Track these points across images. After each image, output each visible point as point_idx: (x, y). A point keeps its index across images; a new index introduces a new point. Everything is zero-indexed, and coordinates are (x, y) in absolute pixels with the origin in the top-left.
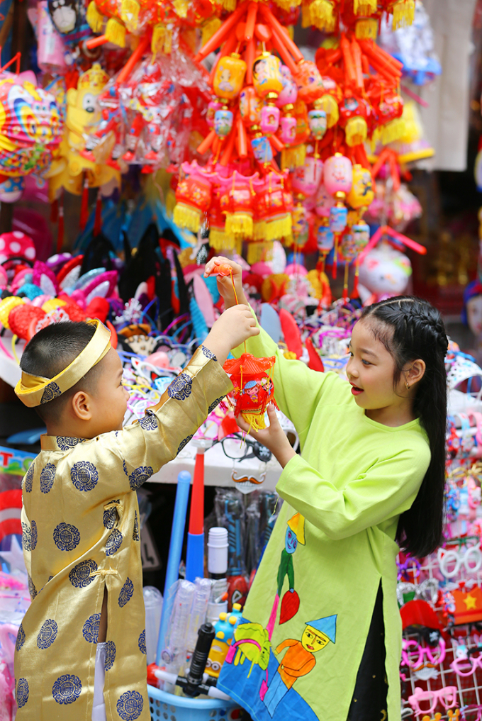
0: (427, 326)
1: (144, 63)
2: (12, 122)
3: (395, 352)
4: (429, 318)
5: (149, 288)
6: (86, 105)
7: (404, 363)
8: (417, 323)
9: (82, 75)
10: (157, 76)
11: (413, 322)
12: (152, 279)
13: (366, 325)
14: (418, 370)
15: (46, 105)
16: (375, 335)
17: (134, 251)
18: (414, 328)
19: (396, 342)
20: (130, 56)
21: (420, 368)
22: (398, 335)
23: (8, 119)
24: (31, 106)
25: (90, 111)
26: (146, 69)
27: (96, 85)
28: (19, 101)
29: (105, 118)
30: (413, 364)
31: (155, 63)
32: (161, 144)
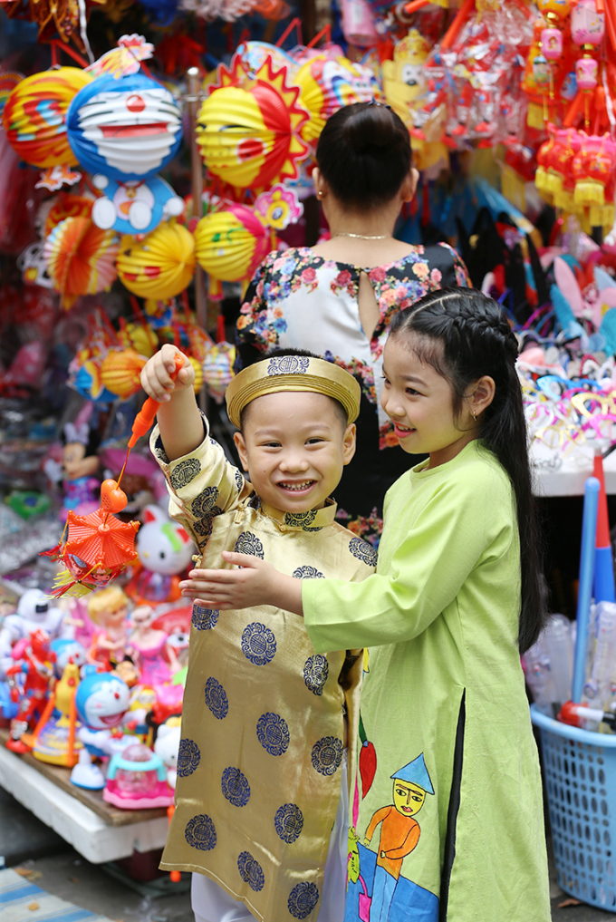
0: (487, 329)
1: (469, 24)
2: (331, 103)
3: (450, 374)
4: (487, 317)
5: (497, 278)
6: (406, 78)
7: (464, 387)
8: (474, 328)
9: (398, 44)
10: (484, 36)
11: (467, 328)
12: (501, 268)
13: (402, 343)
14: (486, 391)
15: (366, 81)
16: (419, 356)
17: (474, 239)
18: (470, 336)
19: (450, 361)
20: (454, 16)
21: (488, 388)
22: (450, 350)
23: (326, 101)
24: (351, 83)
25: (413, 83)
26: (471, 30)
27: (415, 54)
28: (336, 78)
29: (432, 90)
30: (477, 384)
31: (482, 21)
32: (493, 113)
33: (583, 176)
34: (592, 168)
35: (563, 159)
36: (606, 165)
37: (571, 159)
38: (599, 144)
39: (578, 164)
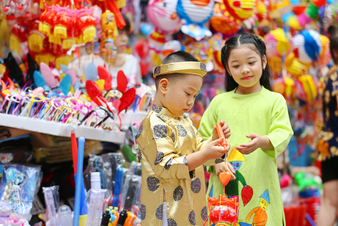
33: (57, 24)
34: (61, 19)
35: (50, 18)
36: (67, 19)
37: (53, 17)
38: (64, 10)
39: (55, 19)
